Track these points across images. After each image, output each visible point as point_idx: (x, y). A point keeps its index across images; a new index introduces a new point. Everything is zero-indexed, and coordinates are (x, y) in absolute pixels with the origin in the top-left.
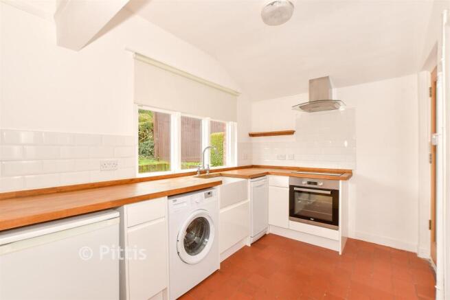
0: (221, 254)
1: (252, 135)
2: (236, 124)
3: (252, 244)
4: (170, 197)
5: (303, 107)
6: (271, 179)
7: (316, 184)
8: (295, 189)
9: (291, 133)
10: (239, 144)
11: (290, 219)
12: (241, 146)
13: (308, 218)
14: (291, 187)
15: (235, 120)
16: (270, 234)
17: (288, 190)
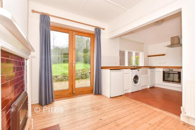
0: (141, 87)
1: (149, 56)
2: (143, 53)
3: (150, 88)
4: (131, 69)
5: (168, 46)
6: (156, 69)
7: (172, 70)
8: (165, 72)
9: (164, 55)
10: (144, 59)
11: (163, 82)
12: (145, 60)
13: (170, 81)
14: (164, 72)
15: (143, 52)
16: (156, 87)
17: (162, 73)
